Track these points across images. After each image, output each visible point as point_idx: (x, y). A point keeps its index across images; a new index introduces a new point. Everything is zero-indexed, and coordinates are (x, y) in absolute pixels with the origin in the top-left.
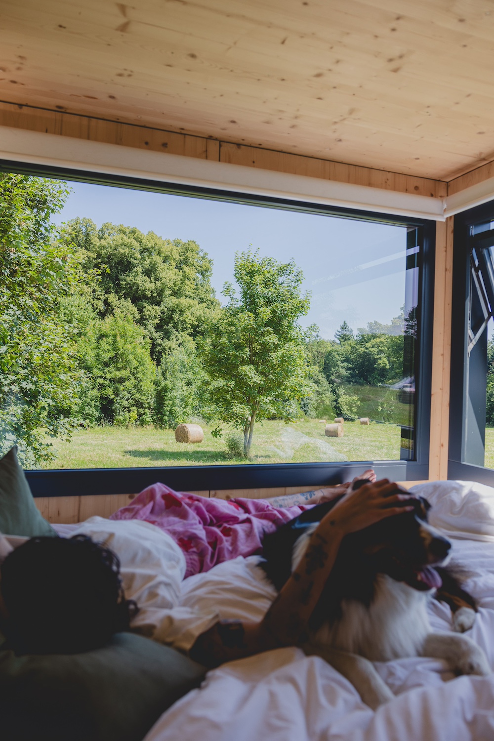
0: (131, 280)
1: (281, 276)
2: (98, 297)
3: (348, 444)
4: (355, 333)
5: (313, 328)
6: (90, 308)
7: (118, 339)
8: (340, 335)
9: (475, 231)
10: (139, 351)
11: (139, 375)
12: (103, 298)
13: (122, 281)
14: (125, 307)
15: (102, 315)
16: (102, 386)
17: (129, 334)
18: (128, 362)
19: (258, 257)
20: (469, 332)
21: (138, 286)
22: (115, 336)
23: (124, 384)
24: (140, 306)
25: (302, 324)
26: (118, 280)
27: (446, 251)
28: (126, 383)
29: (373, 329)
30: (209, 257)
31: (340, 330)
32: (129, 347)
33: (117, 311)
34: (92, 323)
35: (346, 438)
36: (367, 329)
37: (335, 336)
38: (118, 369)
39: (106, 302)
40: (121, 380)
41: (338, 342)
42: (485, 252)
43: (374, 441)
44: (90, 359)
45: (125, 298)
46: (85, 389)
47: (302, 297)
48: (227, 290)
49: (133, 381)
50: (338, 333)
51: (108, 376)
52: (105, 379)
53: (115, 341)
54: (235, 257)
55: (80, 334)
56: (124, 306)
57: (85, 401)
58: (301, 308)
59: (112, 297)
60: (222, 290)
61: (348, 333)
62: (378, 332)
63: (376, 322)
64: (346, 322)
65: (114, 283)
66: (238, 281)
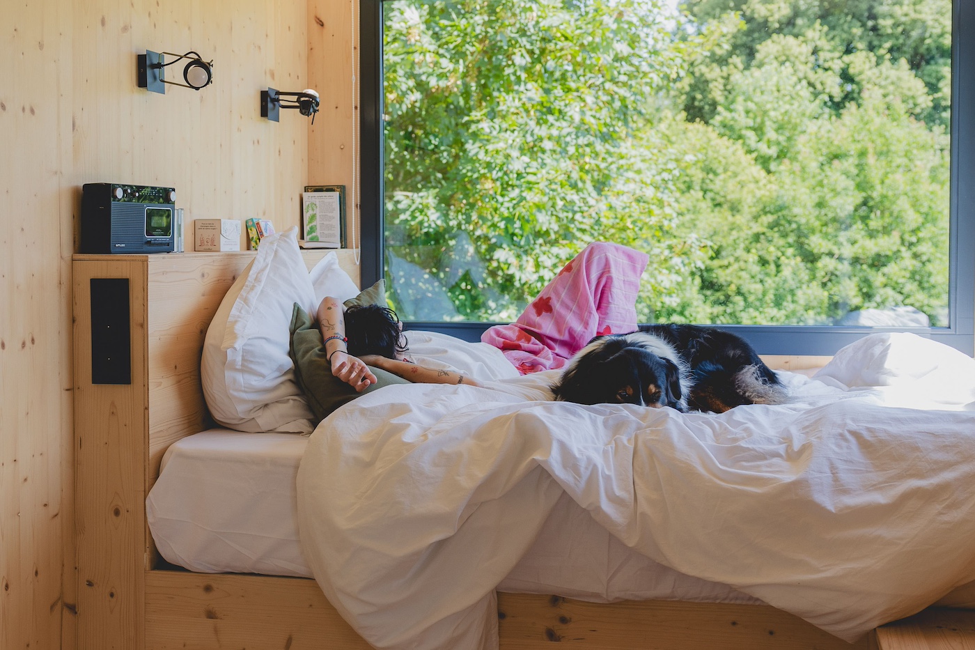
0: (906, 15)
2: (826, 65)
6: (805, 92)
7: (871, 160)
10: (925, 188)
11: (923, 248)
12: (837, 65)
13: (884, 17)
14: (893, 83)
15: (837, 106)
16: (831, 278)
17: (899, 148)
18: (898, 219)
21: (925, 28)
22: (862, 154)
23: (885, 270)
24: (930, 75)
26: (873, 17)
28: (891, 269)
32: (899, 179)
33: (871, 96)
34: (812, 127)
38: (872, 234)
39: (846, 77)
40: (878, 262)
44: (804, 212)
45: (894, 60)
46: (792, 284)
49: (908, 262)
51: (848, 251)
52: (840, 259)
53: (860, 167)
55: (781, 155)
56: (889, 81)
57: (794, 312)
59: (860, 62)
65: (864, 25)
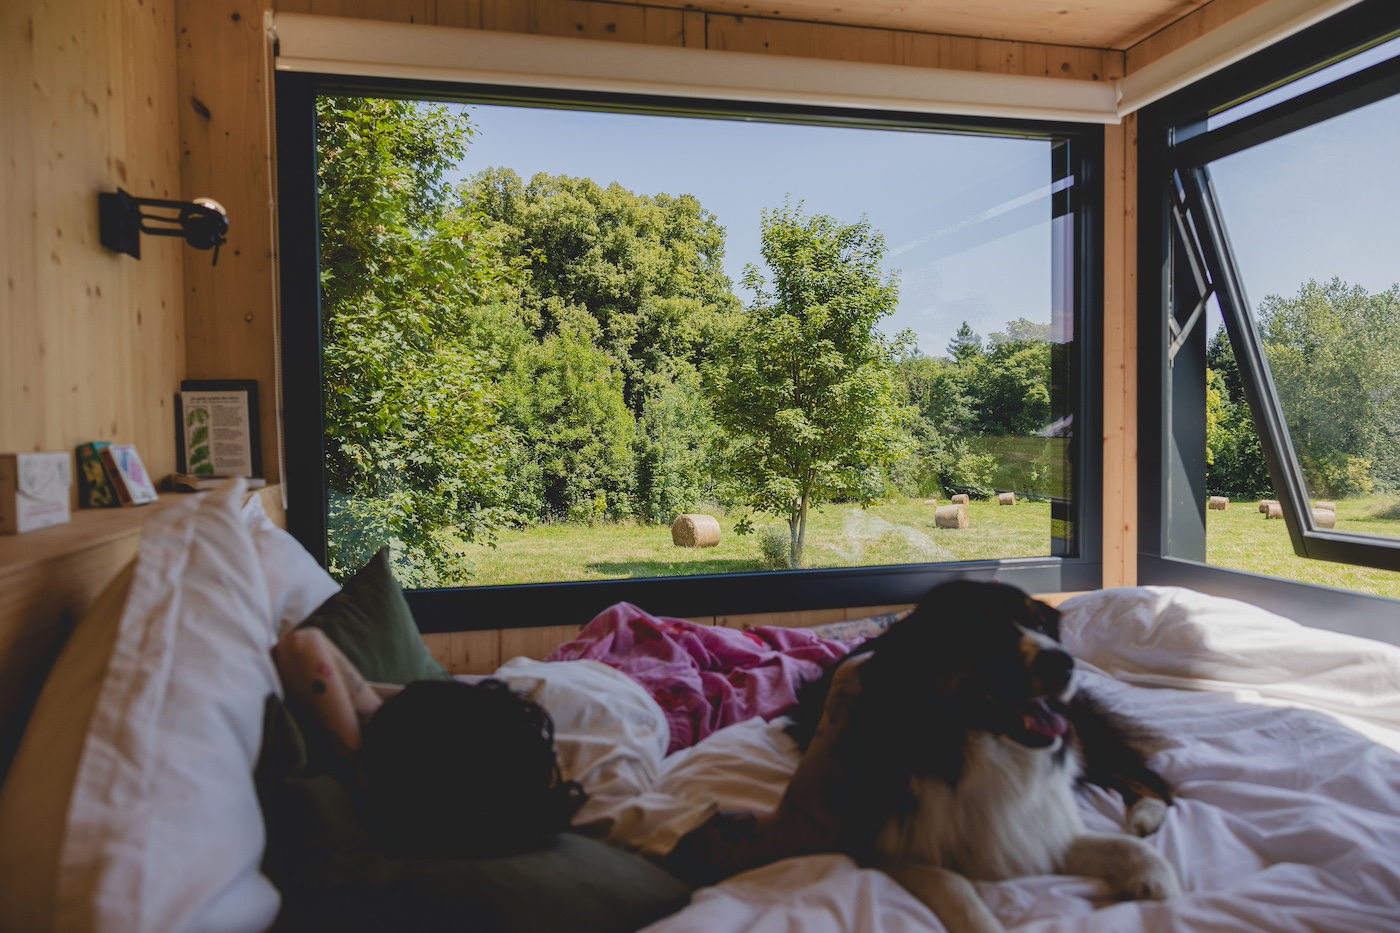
0: (585, 272)
1: (846, 247)
2: (532, 304)
3: (978, 540)
4: (985, 342)
5: (905, 337)
6: (520, 323)
7: (569, 373)
8: (956, 348)
9: (1174, 138)
10: (606, 393)
11: (607, 435)
12: (539, 304)
13: (569, 273)
14: (577, 319)
15: (540, 335)
16: (545, 457)
17: (587, 364)
18: (588, 413)
19: (801, 216)
20: (1172, 323)
21: (597, 281)
22: (563, 369)
23: (581, 450)
24: (601, 315)
25: (885, 329)
26: (563, 272)
27: (1124, 179)
28: (586, 450)
29: (1017, 333)
30: (718, 223)
31: (957, 339)
32: (588, 386)
33: (564, 327)
34: (524, 349)
35: (974, 530)
36: (1007, 334)
37: (948, 349)
38: (571, 426)
39: (545, 313)
40: (577, 445)
41: (954, 360)
42: (1198, 174)
43: (1025, 533)
44: (524, 411)
45: (577, 304)
46: (517, 462)
47: (883, 283)
48: (751, 279)
49: (597, 445)
50: (953, 344)
51: (555, 438)
52: (551, 444)
53: (562, 378)
54: (761, 220)
55: (504, 369)
56: (575, 317)
57: (519, 483)
58: (883, 303)
59: (554, 303)
60: (742, 278)
61: (971, 343)
62: (1026, 339)
63: (1022, 321)
64: (968, 324)
65: (556, 278)
66: (768, 261)
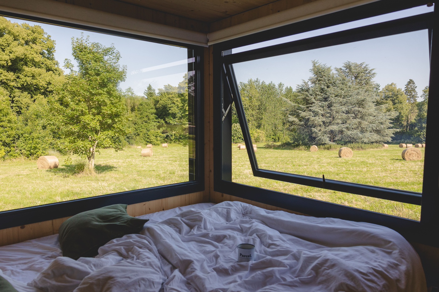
1: (106, 55)
3: (156, 161)
4: (157, 92)
5: (129, 90)
8: (147, 93)
9: (225, 53)
19: (88, 42)
20: (223, 110)
27: (209, 64)
29: (167, 89)
30: (52, 39)
31: (147, 90)
35: (155, 157)
36: (164, 89)
37: (144, 94)
41: (146, 97)
42: (230, 66)
43: (172, 157)
47: (121, 70)
48: (68, 65)
50: (146, 92)
54: (71, 42)
58: (121, 76)
60: (64, 64)
61: (152, 91)
62: (170, 91)
63: (169, 85)
64: (151, 85)
66: (75, 58)
